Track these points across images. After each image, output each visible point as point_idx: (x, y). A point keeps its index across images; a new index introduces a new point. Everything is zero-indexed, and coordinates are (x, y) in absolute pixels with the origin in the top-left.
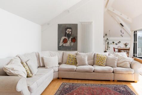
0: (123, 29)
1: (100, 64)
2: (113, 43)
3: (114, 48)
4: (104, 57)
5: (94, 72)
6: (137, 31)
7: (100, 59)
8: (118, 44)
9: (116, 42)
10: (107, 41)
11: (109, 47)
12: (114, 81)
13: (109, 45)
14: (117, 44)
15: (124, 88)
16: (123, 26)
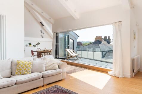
1: (24, 72)
3: (32, 51)
4: (28, 63)
5: (15, 84)
6: (59, 33)
7: (23, 66)
9: (34, 43)
12: (43, 86)
14: (35, 46)
15: (55, 88)
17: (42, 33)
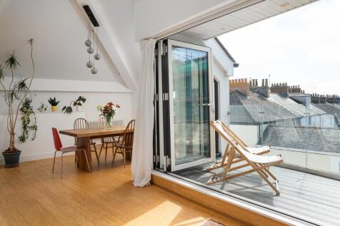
0: (98, 41)
2: (53, 103)
3: (55, 131)
6: (170, 43)
8: (74, 108)
9: (65, 101)
10: (22, 96)
11: (35, 128)
13: (31, 117)
14: (69, 110)
16: (96, 24)
17: (92, 56)
